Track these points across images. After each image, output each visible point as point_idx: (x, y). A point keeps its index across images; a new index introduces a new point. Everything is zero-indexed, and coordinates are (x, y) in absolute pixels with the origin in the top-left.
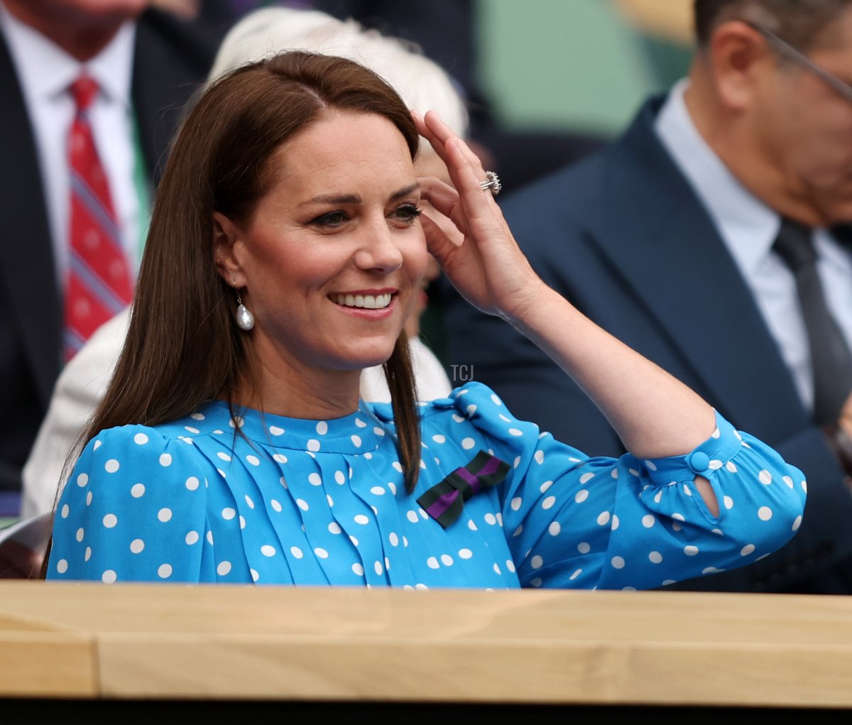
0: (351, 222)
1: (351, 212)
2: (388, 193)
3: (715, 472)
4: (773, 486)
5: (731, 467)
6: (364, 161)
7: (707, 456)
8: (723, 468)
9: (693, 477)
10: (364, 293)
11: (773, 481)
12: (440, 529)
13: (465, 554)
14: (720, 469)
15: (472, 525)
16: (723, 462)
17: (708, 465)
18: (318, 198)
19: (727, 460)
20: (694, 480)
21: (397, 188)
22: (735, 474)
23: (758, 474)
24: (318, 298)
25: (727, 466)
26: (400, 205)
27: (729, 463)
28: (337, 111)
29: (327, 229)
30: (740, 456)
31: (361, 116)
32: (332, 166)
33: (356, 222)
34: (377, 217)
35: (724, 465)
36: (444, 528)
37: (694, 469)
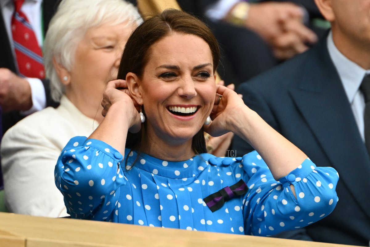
0: (177, 77)
1: (177, 73)
2: (193, 66)
3: (298, 182)
4: (321, 188)
5: (305, 180)
6: (183, 53)
7: (295, 176)
8: (301, 181)
9: (289, 184)
10: (181, 106)
11: (322, 186)
12: (211, 212)
13: (220, 222)
14: (300, 181)
15: (227, 211)
16: (301, 178)
17: (295, 180)
18: (162, 66)
19: (303, 178)
20: (290, 186)
21: (197, 64)
22: (306, 183)
23: (316, 183)
24: (161, 108)
25: (303, 180)
26: (200, 72)
27: (304, 179)
28: (175, 32)
29: (167, 79)
30: (310, 176)
31: (185, 35)
32: (169, 54)
33: (179, 77)
34: (187, 75)
35: (302, 180)
36: (213, 212)
37: (289, 181)
